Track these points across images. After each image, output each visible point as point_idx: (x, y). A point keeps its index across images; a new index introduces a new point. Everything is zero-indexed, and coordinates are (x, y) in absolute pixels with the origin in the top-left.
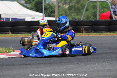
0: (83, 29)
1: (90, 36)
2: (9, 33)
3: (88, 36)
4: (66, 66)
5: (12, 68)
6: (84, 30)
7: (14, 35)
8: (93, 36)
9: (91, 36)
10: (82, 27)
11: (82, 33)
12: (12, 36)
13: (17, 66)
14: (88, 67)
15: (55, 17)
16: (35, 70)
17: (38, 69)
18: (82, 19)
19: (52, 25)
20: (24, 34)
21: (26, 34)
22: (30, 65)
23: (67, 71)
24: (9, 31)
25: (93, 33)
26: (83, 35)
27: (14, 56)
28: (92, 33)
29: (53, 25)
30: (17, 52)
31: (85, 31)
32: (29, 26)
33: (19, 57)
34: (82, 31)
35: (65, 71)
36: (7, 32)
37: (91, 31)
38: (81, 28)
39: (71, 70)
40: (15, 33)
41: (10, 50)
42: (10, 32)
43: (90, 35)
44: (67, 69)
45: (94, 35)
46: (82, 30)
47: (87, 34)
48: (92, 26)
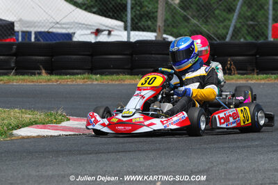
0: (231, 64)
1: (250, 82)
2: (40, 74)
3: (244, 82)
4: (208, 157)
5: (81, 160)
6: (233, 66)
7: (54, 78)
8: (259, 82)
9: (252, 82)
10: (229, 59)
11: (230, 74)
12: (49, 80)
13: (91, 156)
14: (261, 160)
15: (158, 31)
16: (137, 164)
17: (142, 163)
18: (228, 39)
19: (152, 54)
20: (79, 76)
21: (86, 75)
22: (120, 154)
23: (212, 167)
24: (41, 66)
25: (258, 74)
26: (233, 79)
27: (73, 131)
28: (255, 76)
29: (155, 54)
30: (76, 122)
31: (237, 70)
32: (91, 55)
33: (83, 134)
34: (230, 69)
35: (209, 168)
36: (36, 71)
37: (253, 70)
38: (227, 61)
39: (222, 167)
40: (57, 74)
41: (60, 118)
42: (43, 71)
43: (250, 79)
44: (212, 163)
45: (261, 79)
46: (229, 66)
47: (242, 76)
48: (254, 57)
